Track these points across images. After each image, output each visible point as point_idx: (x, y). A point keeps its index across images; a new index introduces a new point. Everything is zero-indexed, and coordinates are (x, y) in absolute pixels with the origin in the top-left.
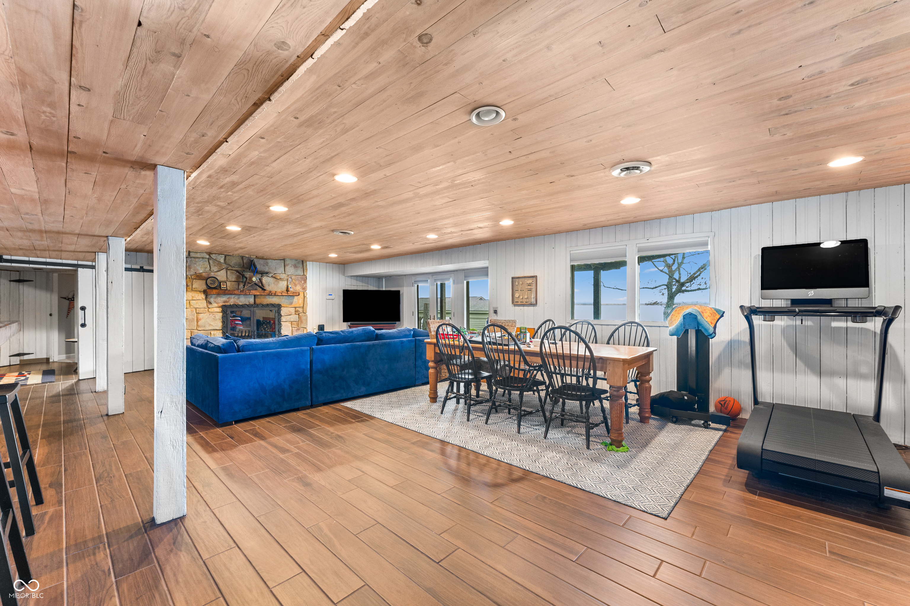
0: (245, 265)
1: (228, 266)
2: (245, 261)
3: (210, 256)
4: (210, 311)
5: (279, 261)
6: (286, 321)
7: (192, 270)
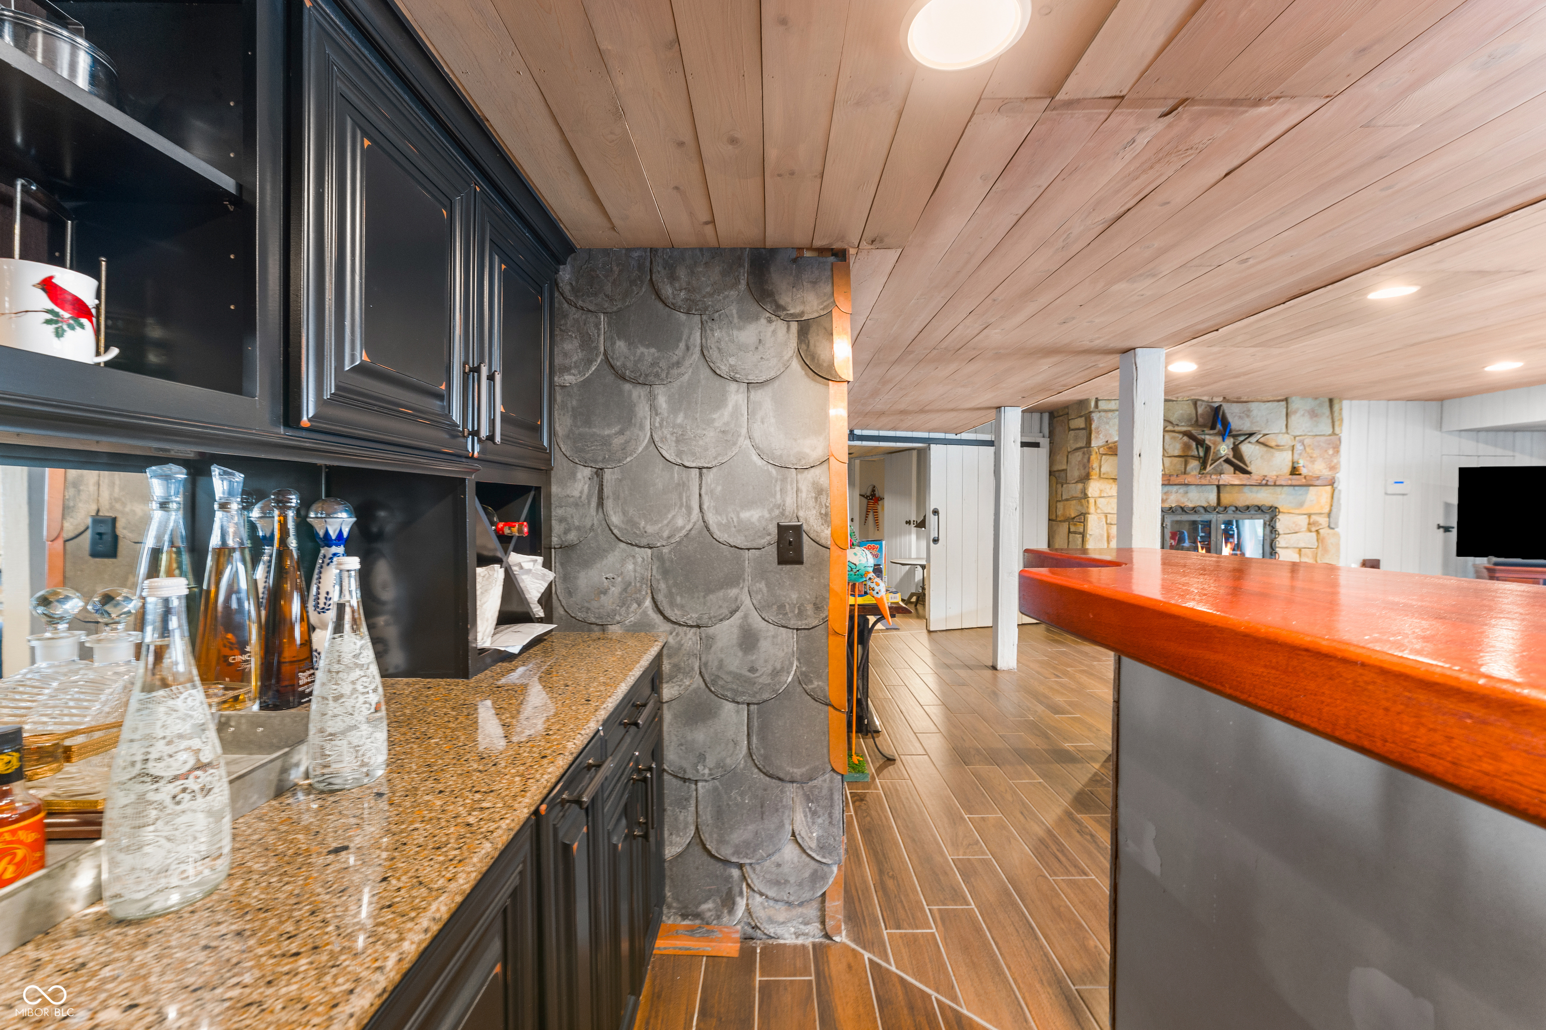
0: (1201, 420)
2: (1200, 411)
5: (1276, 404)
6: (1287, 548)
7: (1101, 436)
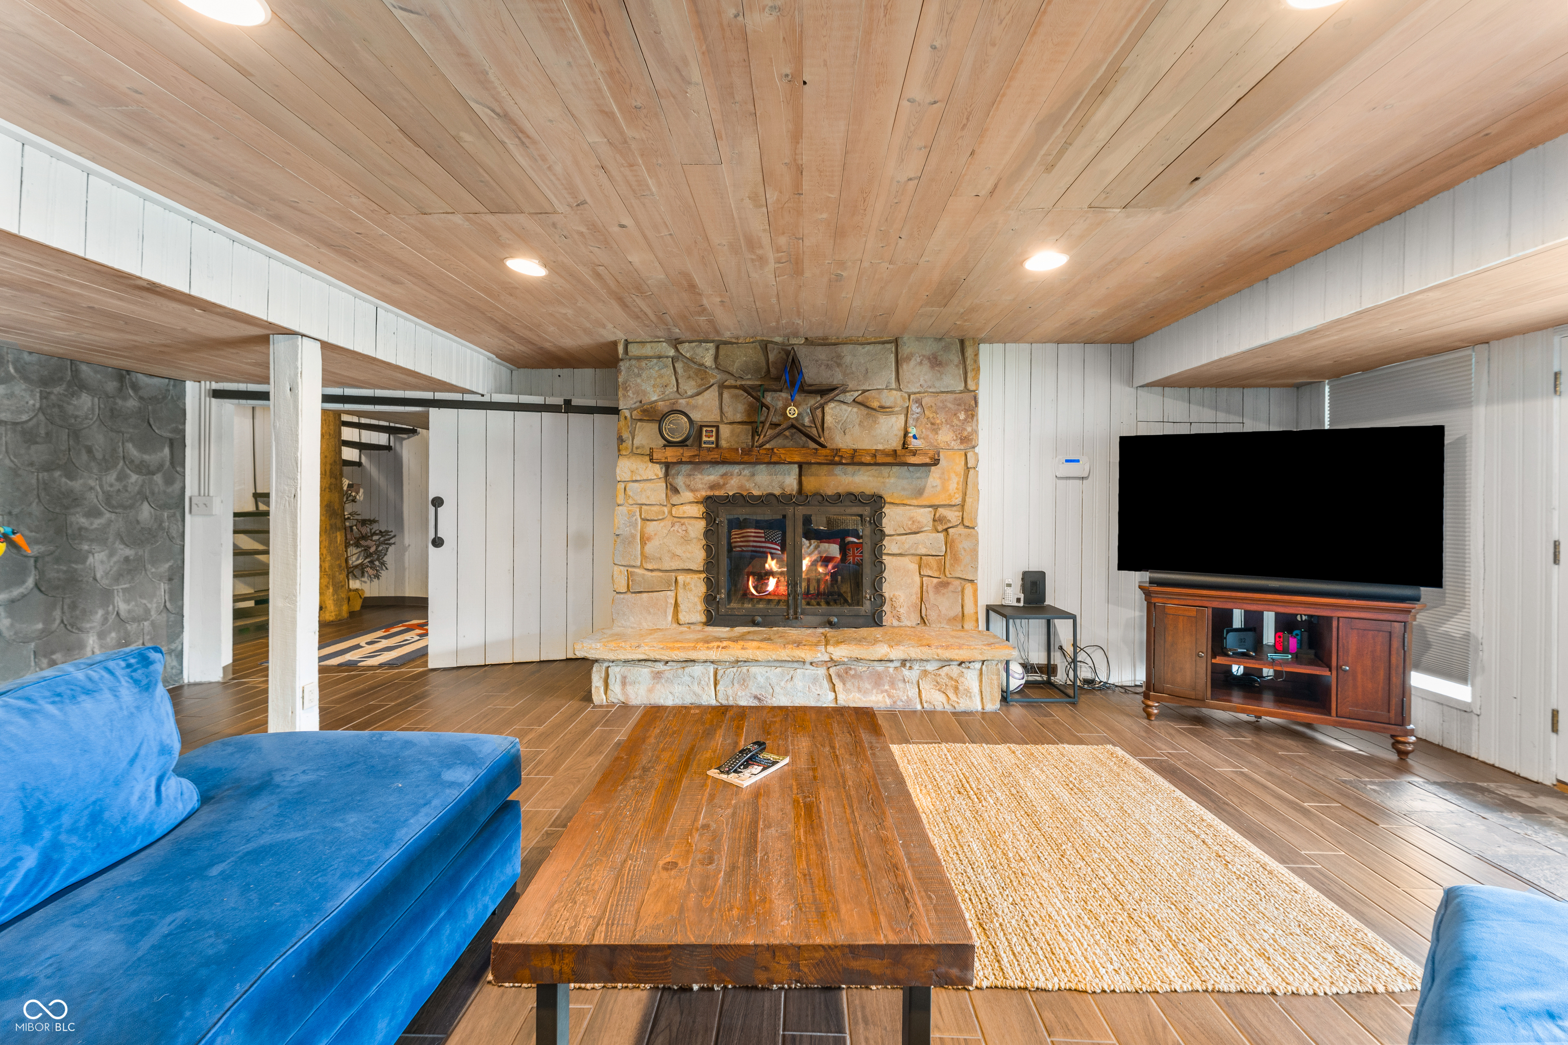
0: (772, 370)
1: (725, 376)
2: (772, 357)
3: (677, 350)
4: (673, 512)
5: (880, 346)
6: (900, 555)
7: (630, 393)
